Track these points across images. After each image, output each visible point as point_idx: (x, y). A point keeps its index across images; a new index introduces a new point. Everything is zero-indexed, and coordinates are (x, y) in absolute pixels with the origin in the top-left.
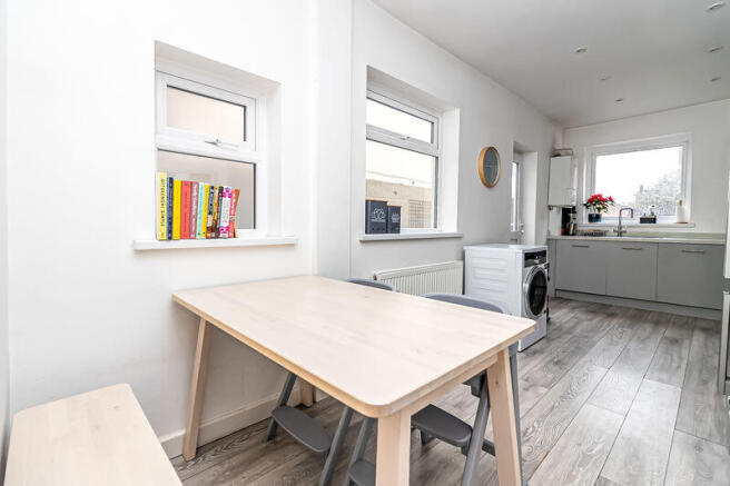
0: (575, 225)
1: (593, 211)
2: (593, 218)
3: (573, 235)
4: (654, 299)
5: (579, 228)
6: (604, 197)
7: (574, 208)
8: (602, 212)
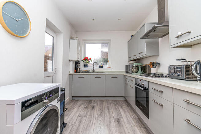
0: (80, 68)
1: (85, 63)
2: (85, 66)
3: (79, 72)
4: (104, 96)
5: (80, 70)
6: (88, 58)
7: (79, 61)
8: (88, 64)
